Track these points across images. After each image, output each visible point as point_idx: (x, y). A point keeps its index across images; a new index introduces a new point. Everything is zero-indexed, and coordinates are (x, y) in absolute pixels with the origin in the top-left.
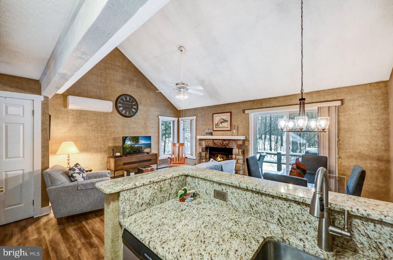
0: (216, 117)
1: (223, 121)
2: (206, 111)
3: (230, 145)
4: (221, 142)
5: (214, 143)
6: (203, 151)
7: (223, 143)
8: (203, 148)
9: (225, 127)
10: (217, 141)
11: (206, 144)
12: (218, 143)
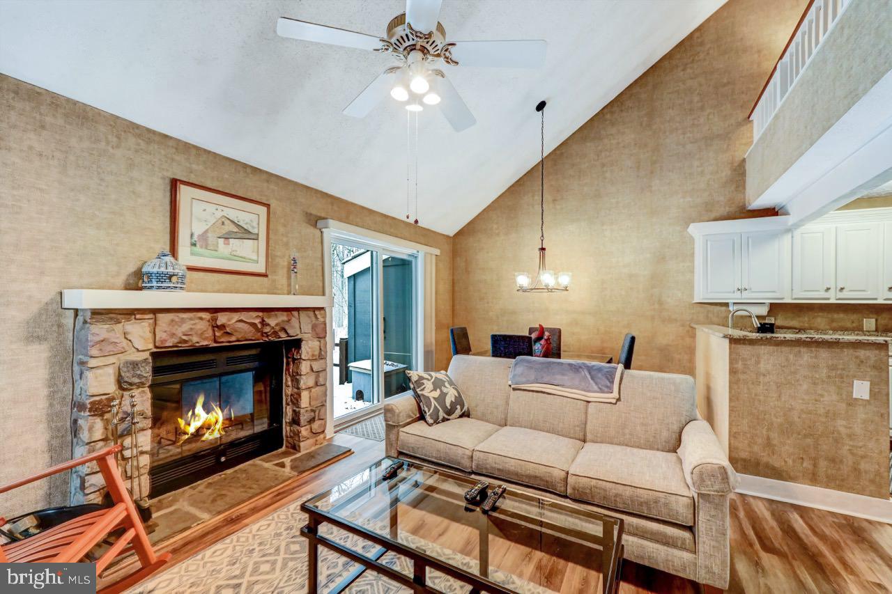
0: (198, 208)
1: (236, 230)
2: (118, 147)
3: (293, 327)
4: (257, 321)
5: (223, 327)
6: (122, 384)
7: (263, 323)
8: (135, 365)
9: (243, 259)
10: (236, 316)
11: (161, 335)
12: (241, 325)
